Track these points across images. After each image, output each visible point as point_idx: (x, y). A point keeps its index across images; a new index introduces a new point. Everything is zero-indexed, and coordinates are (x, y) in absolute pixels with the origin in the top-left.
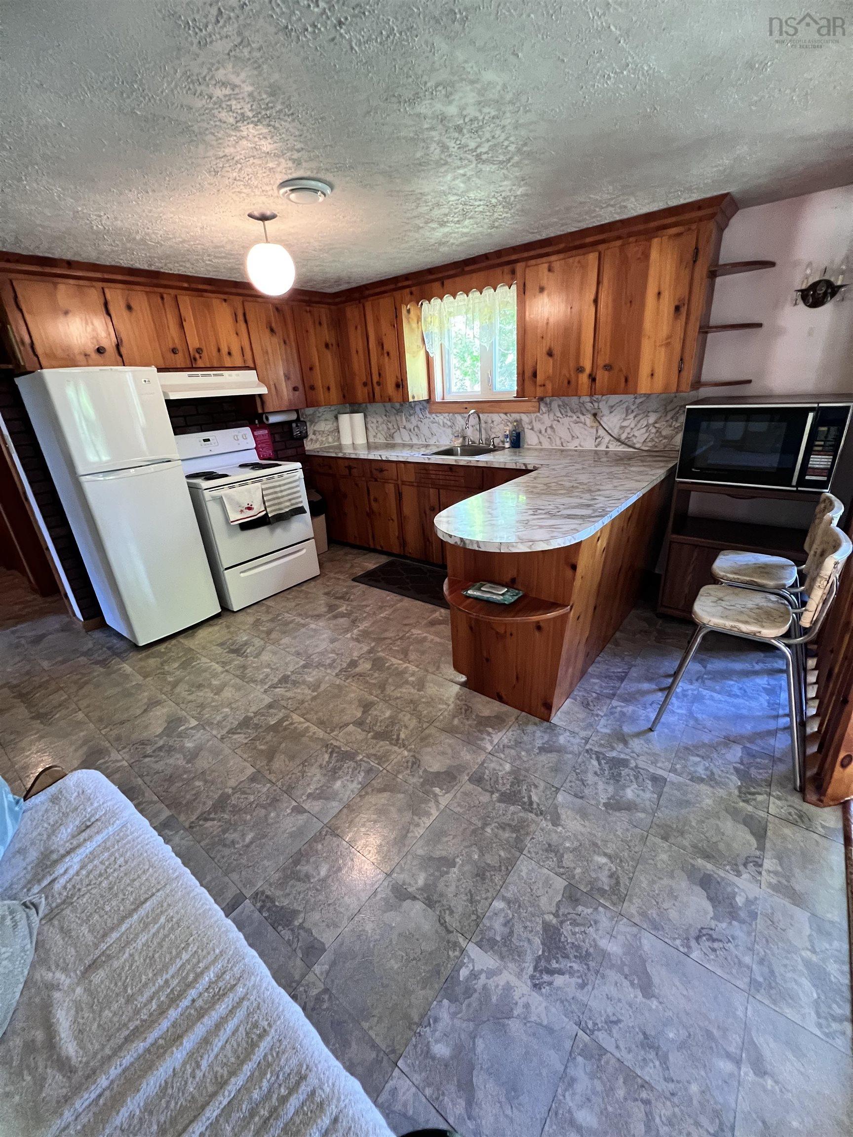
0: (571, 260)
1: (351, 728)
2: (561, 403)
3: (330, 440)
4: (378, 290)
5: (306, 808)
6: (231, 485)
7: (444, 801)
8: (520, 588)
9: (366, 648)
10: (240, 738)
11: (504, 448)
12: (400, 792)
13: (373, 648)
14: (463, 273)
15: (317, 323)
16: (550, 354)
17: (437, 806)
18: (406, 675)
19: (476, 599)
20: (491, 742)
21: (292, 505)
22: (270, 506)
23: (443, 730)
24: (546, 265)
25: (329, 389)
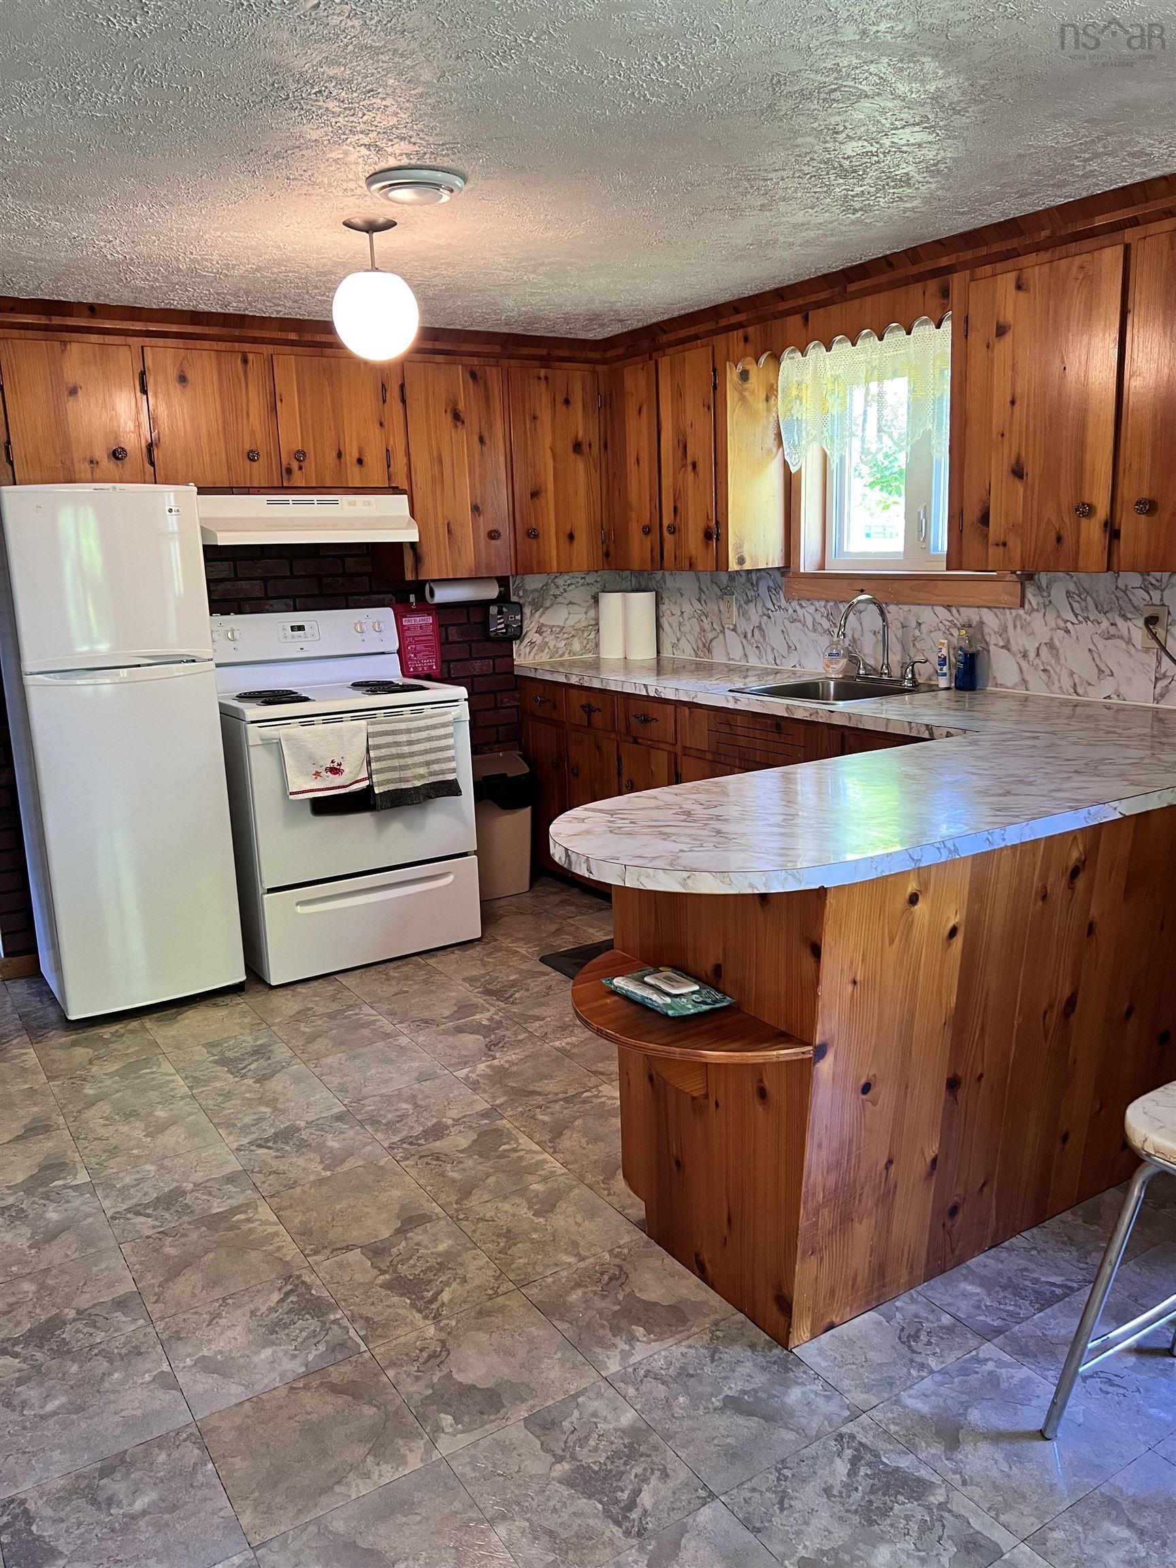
0: (1063, 263)
1: (355, 1255)
2: (1072, 588)
3: (576, 646)
4: (682, 333)
5: (181, 1381)
6: (306, 719)
7: (445, 1446)
8: (728, 988)
9: (483, 1106)
10: (144, 1225)
11: (932, 689)
12: (370, 1403)
13: (494, 1108)
14: (844, 297)
15: (560, 398)
16: (1018, 472)
17: (428, 1452)
18: (530, 1178)
19: (627, 998)
20: (625, 1355)
21: (432, 774)
22: (379, 771)
23: (537, 1306)
24: (1012, 276)
25: (571, 537)
